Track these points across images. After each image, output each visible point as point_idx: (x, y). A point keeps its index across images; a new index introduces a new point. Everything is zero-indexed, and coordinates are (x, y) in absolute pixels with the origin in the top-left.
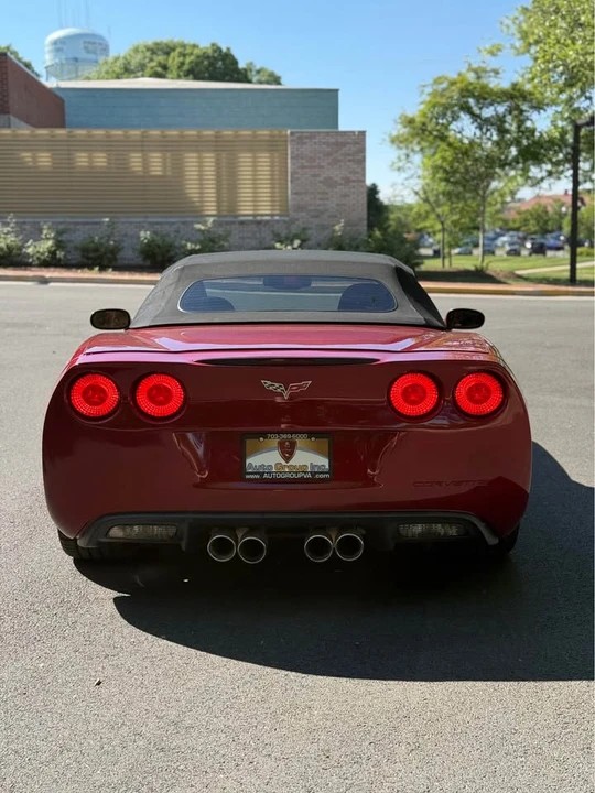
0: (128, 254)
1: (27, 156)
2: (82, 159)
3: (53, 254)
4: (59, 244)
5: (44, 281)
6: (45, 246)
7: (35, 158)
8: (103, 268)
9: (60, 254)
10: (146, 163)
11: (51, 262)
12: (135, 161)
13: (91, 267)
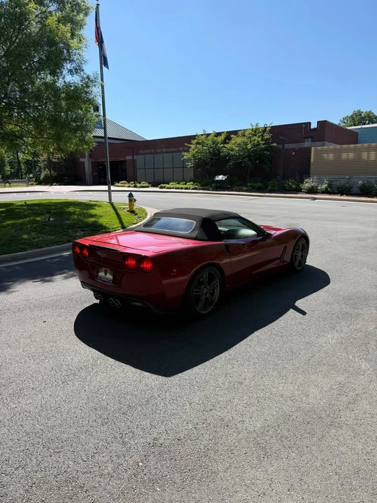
0: (355, 190)
1: (325, 156)
2: (344, 156)
3: (326, 189)
4: (330, 185)
5: (315, 199)
6: (324, 186)
7: (328, 156)
8: (342, 194)
9: (329, 189)
10: (368, 157)
11: (325, 192)
12: (365, 156)
13: (337, 194)
